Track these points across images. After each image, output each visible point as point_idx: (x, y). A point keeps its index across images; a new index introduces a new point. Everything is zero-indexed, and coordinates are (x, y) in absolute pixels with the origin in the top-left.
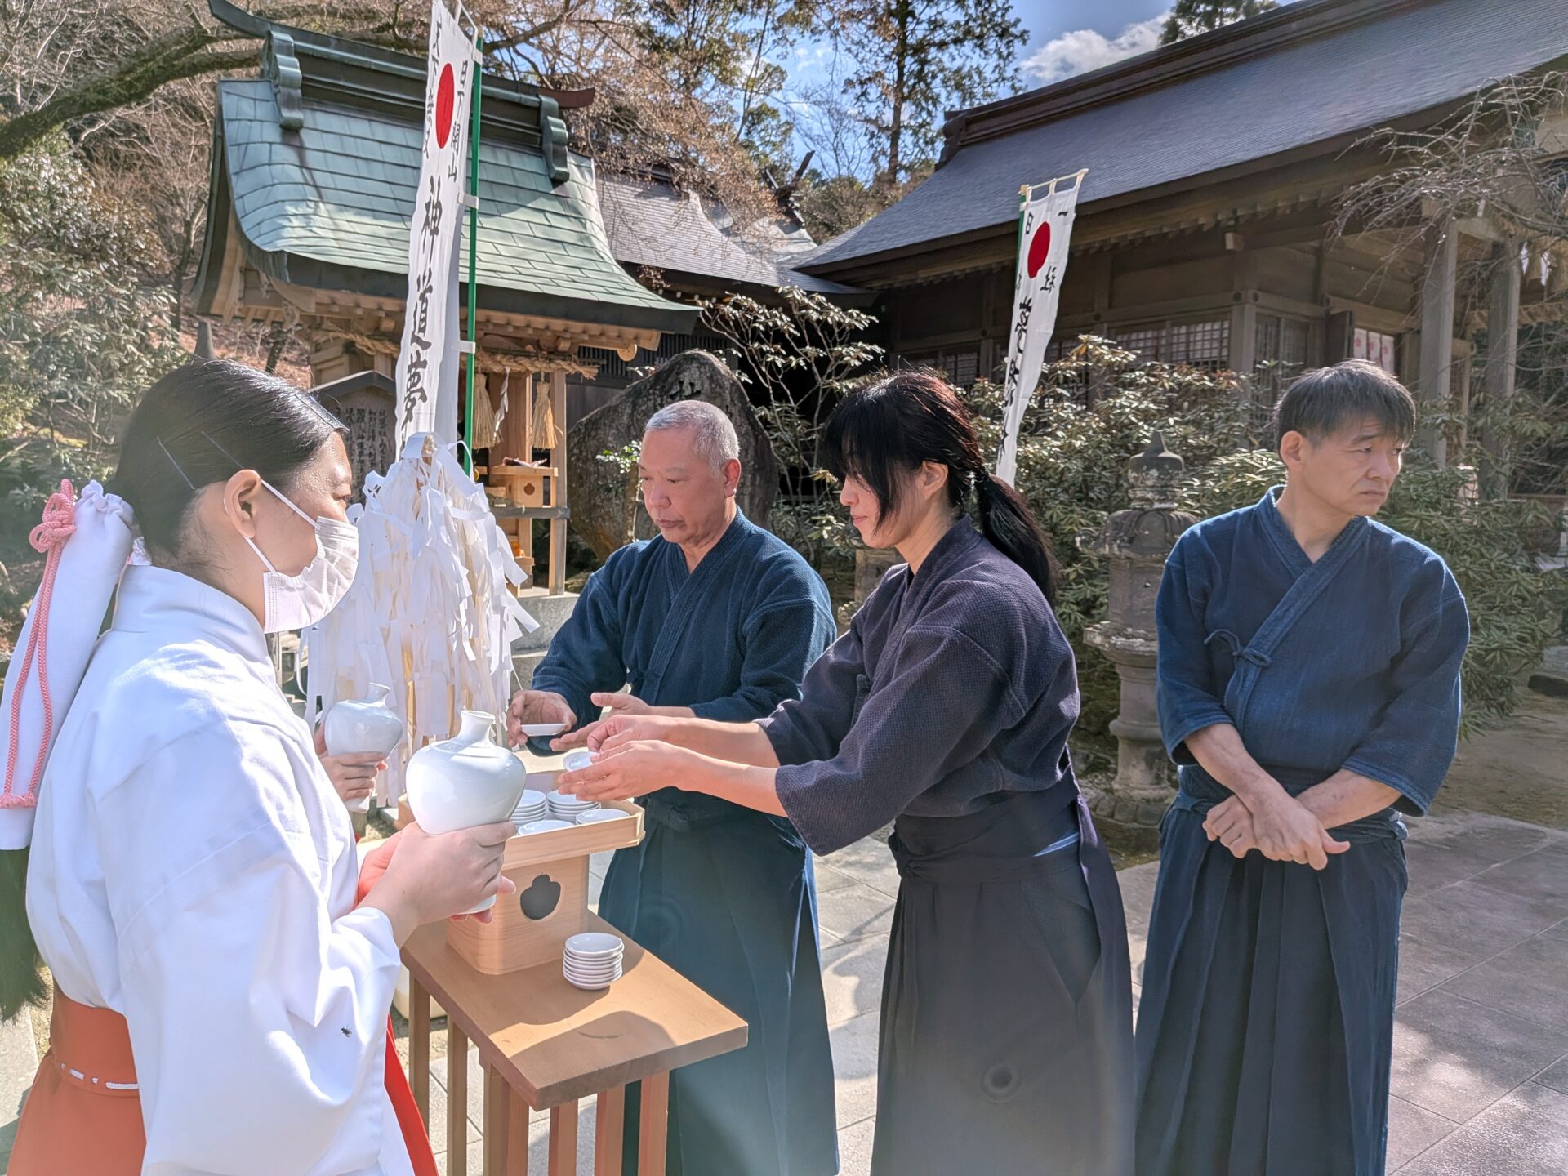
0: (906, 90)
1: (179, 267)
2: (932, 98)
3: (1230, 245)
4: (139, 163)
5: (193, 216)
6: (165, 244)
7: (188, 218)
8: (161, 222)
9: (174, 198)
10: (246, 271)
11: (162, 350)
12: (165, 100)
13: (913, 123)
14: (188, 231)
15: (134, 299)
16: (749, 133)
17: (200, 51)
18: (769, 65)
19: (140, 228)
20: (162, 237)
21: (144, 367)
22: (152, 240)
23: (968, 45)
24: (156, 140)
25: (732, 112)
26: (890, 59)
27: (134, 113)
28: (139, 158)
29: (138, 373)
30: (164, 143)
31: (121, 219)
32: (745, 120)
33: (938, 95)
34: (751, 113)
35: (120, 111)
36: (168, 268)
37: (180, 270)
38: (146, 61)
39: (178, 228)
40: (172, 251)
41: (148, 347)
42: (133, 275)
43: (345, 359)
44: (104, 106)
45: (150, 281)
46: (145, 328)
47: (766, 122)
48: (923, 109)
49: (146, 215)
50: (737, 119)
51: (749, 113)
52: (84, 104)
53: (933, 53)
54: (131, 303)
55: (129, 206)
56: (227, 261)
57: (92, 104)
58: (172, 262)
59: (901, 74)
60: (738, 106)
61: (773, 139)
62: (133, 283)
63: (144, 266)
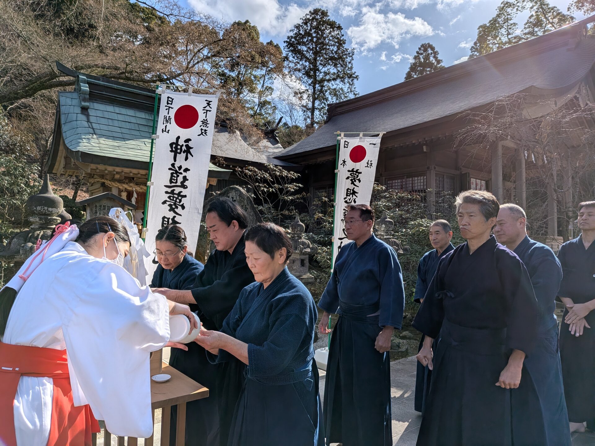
0: (316, 96)
1: (43, 156)
2: (326, 99)
3: (425, 150)
4: (29, 119)
5: (49, 138)
6: (38, 148)
7: (47, 138)
8: (36, 140)
9: (42, 131)
10: (66, 158)
11: (34, 186)
12: (40, 96)
13: (319, 107)
14: (47, 143)
15: (25, 168)
16: (260, 110)
17: (55, 80)
18: (268, 86)
19: (28, 142)
20: (37, 145)
21: (27, 192)
22: (33, 146)
23: (338, 81)
24: (36, 111)
25: (254, 102)
26: (311, 85)
27: (28, 101)
28: (29, 117)
29: (24, 195)
30: (39, 112)
31: (21, 139)
32: (259, 105)
33: (328, 98)
34: (261, 103)
35: (23, 100)
36: (39, 157)
37: (43, 157)
38: (34, 83)
39: (43, 142)
40: (40, 150)
41: (29, 185)
42: (25, 159)
43: (101, 189)
44: (17, 99)
45: (31, 161)
46: (28, 179)
47: (267, 106)
48: (323, 102)
49: (31, 137)
50: (256, 105)
51: (260, 103)
52: (9, 98)
53: (326, 83)
54: (23, 169)
55: (25, 134)
56: (59, 154)
57: (12, 98)
58: (40, 154)
59: (314, 90)
60: (256, 100)
61: (269, 112)
62: (24, 162)
63: (29, 156)
